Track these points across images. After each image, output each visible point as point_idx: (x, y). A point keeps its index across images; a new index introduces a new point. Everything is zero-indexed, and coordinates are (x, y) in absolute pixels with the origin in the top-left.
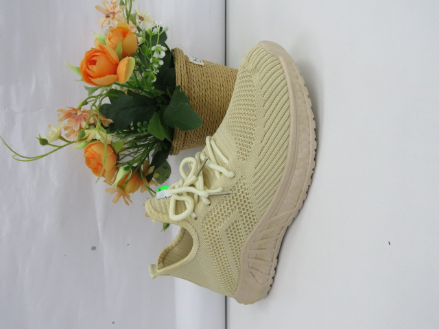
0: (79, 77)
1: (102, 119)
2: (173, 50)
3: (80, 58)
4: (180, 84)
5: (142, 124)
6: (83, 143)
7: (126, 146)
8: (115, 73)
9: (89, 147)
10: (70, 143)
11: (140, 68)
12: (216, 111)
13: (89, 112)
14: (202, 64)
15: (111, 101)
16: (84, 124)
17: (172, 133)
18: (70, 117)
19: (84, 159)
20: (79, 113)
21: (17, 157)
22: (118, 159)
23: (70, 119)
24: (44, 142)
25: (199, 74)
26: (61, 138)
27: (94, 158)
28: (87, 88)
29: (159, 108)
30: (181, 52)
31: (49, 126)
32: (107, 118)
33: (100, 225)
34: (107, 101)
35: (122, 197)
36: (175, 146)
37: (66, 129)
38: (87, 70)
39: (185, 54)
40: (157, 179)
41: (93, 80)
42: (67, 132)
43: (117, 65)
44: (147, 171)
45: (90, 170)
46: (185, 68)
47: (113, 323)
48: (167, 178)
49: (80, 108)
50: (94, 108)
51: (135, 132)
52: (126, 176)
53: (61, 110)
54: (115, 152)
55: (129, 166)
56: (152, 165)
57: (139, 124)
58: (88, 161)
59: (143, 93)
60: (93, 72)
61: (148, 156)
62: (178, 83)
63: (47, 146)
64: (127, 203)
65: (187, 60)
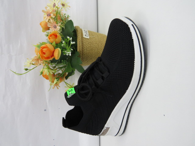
5: (64, 61)
26: (33, 64)
31: (27, 59)
35: (56, 86)
43: (54, 51)
46: (81, 43)
63: (27, 70)
64: (58, 88)
65: (82, 37)
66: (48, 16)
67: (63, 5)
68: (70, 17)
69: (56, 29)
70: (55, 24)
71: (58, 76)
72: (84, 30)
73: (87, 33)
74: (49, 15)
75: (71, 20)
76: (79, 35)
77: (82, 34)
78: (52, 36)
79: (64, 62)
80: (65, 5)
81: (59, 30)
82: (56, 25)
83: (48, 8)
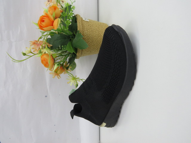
0: (38, 27)
1: (48, 45)
2: (76, 15)
3: (38, 20)
4: (79, 30)
6: (40, 55)
7: (58, 55)
8: (52, 25)
9: (43, 56)
10: (35, 54)
11: (62, 23)
12: (94, 40)
13: (42, 42)
14: (88, 21)
15: (51, 37)
16: (41, 47)
17: (76, 50)
18: (35, 44)
19: (41, 61)
20: (38, 43)
21: (14, 60)
22: (54, 61)
23: (35, 45)
24: (24, 54)
25: (87, 25)
26: (31, 52)
27: (44, 60)
28: (41, 32)
29: (71, 40)
30: (79, 16)
31: (26, 48)
32: (50, 44)
33: (48, 87)
34: (49, 37)
35: (56, 76)
36: (78, 55)
37: (33, 49)
38: (41, 24)
39: (81, 17)
40: (71, 69)
41: (43, 28)
42: (33, 50)
43: (53, 22)
44: (66, 66)
45: (43, 65)
46: (81, 23)
47: (55, 125)
48: (75, 68)
49: (39, 40)
50: (44, 40)
51: (61, 49)
52: (58, 68)
53: (31, 42)
54: (53, 58)
55: (59, 64)
56: (68, 63)
57: (63, 46)
58: (42, 61)
59: (64, 33)
60: (43, 25)
61: (66, 59)
62: (78, 29)
63: (26, 56)
64: (59, 78)
65: (82, 20)
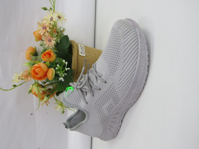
14: (85, 55)
25: (83, 62)
35: (45, 103)
46: (76, 61)
64: (47, 105)
65: (78, 54)
66: (43, 29)
67: (59, 17)
68: (66, 30)
69: (50, 43)
70: (50, 38)
71: (48, 92)
72: (81, 46)
73: (83, 49)
74: (45, 28)
75: (67, 35)
76: (74, 52)
77: (78, 51)
78: (46, 55)
79: (56, 78)
80: (61, 17)
81: (53, 44)
82: (52, 39)
83: (45, 21)
